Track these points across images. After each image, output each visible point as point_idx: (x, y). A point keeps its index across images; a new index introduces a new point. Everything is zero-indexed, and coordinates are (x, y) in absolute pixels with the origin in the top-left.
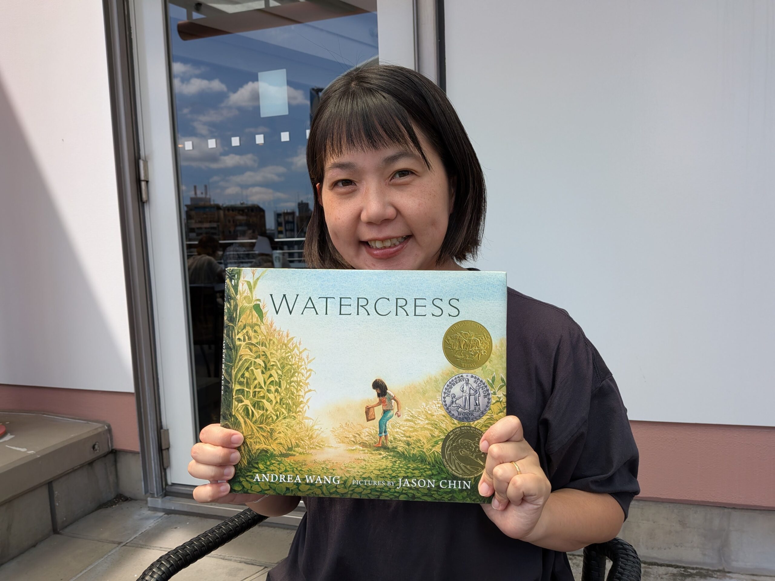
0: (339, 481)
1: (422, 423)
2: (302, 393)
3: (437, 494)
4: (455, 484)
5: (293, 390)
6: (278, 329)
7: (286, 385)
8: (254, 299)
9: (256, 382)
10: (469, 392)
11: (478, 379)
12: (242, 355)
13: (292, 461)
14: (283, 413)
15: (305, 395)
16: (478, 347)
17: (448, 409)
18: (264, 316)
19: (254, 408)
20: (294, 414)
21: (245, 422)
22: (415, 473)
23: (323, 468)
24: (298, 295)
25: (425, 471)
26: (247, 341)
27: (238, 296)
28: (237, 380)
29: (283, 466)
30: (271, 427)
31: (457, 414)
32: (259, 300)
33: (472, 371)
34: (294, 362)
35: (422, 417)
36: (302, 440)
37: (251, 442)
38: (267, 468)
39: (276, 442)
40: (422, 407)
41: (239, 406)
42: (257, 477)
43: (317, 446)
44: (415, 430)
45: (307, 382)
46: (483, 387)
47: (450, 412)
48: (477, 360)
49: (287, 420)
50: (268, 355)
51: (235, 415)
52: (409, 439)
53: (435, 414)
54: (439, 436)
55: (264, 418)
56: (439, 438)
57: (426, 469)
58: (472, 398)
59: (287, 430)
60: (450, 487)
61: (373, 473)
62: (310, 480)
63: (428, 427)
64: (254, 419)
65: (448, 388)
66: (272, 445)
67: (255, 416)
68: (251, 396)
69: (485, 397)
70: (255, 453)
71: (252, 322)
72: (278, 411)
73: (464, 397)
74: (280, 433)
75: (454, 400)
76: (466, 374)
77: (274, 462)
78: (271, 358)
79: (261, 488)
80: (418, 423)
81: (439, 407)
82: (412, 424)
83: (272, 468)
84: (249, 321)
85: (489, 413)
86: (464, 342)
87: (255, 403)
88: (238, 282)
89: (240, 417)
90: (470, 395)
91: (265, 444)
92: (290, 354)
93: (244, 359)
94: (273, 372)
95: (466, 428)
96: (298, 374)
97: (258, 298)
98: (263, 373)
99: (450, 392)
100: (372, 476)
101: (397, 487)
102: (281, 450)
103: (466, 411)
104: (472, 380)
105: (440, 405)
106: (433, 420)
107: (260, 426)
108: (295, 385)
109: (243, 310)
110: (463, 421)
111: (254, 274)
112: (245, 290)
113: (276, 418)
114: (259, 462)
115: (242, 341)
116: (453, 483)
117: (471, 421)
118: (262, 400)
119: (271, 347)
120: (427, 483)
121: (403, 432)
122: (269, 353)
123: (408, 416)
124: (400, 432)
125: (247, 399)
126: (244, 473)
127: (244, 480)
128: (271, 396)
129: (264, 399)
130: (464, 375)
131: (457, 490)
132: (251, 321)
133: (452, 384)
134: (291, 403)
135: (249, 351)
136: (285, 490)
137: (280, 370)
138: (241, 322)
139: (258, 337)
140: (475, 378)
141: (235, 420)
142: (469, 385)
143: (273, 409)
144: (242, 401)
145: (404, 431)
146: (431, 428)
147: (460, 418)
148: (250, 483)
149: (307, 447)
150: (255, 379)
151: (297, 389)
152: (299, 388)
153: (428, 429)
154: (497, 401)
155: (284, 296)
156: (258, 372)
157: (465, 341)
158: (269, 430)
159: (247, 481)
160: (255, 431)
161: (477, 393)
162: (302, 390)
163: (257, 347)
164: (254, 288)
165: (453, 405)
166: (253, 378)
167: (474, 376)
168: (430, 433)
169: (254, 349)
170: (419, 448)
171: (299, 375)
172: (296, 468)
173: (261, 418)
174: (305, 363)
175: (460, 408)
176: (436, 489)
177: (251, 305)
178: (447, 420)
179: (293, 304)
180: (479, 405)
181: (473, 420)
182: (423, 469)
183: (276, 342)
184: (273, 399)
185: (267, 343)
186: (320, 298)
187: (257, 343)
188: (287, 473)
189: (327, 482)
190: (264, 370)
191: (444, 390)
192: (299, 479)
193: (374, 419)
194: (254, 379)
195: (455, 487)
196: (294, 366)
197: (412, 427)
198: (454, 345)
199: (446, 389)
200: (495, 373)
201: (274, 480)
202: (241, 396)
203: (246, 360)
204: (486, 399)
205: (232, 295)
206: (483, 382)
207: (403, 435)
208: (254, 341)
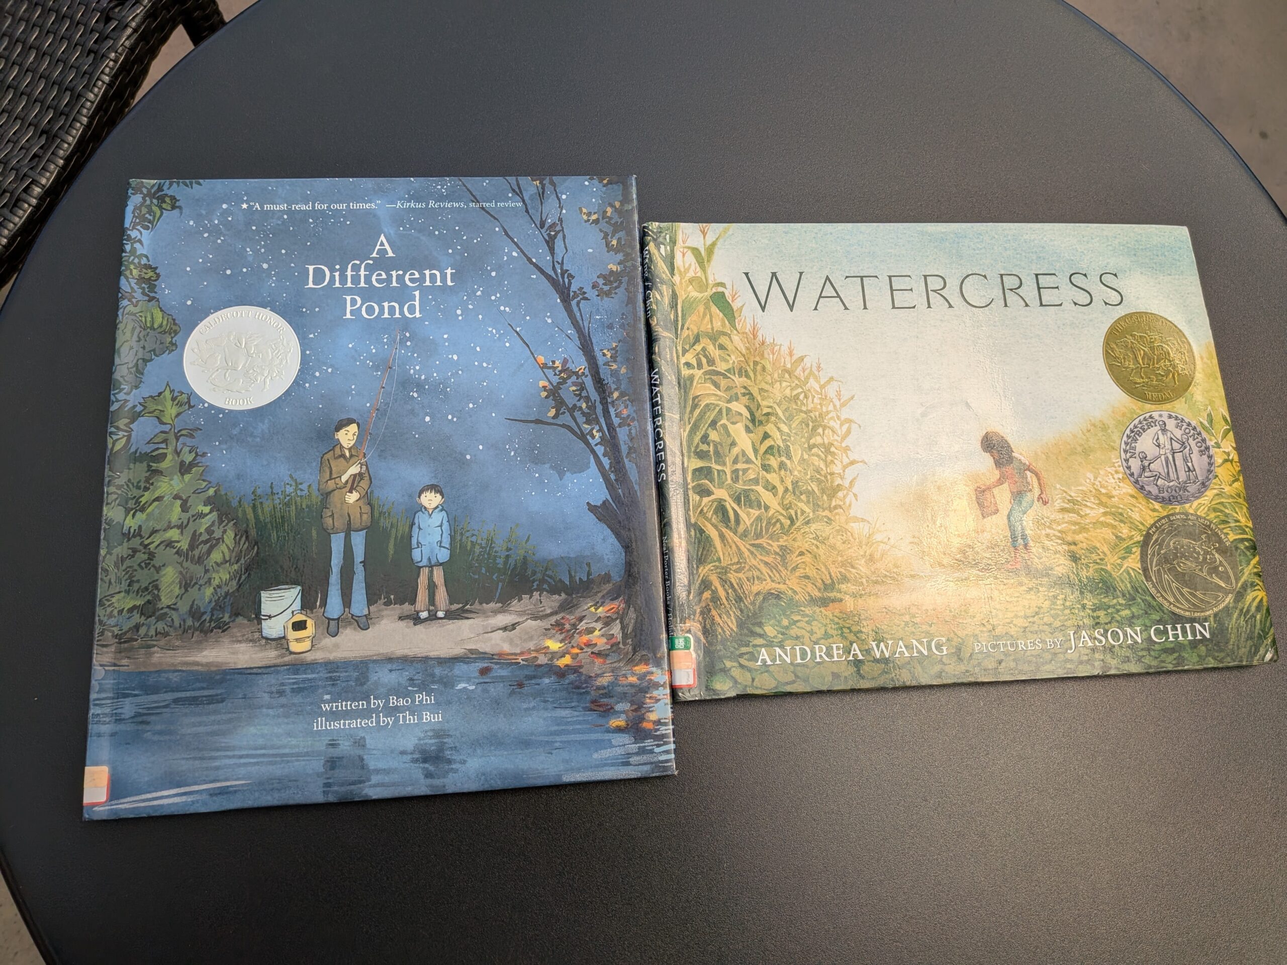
0: (944, 648)
1: (1092, 513)
2: (837, 469)
3: (1150, 655)
4: (1179, 632)
5: (816, 463)
6: (769, 340)
7: (802, 454)
8: (710, 282)
9: (736, 451)
10: (1170, 447)
11: (1182, 420)
12: (697, 397)
13: (837, 612)
14: (803, 512)
15: (844, 471)
16: (1170, 361)
17: (1137, 482)
18: (736, 315)
19: (739, 504)
20: (826, 513)
21: (722, 537)
22: (1098, 617)
23: (907, 624)
24: (801, 273)
25: (1118, 611)
26: (706, 367)
27: (675, 278)
28: (693, 449)
29: (820, 625)
30: (782, 542)
31: (1157, 491)
32: (722, 285)
33: (1168, 406)
34: (811, 406)
35: (1091, 502)
36: (853, 567)
37: (740, 579)
38: (783, 634)
39: (797, 574)
40: (1088, 481)
41: (703, 504)
42: (764, 654)
43: (886, 576)
44: (1083, 529)
45: (844, 445)
46: (1194, 435)
47: (1142, 488)
48: (1173, 384)
49: (814, 526)
50: (755, 391)
51: (696, 523)
52: (1073, 547)
53: (1114, 493)
54: (1131, 538)
55: (764, 525)
56: (1132, 542)
57: (1119, 607)
58: (1178, 456)
59: (817, 547)
60: (1171, 639)
61: (1015, 625)
62: (882, 652)
63: (1107, 521)
64: (741, 529)
65: (1130, 440)
66: (787, 582)
67: (742, 522)
68: (729, 481)
69: (1202, 453)
70: (753, 603)
71: (712, 329)
72: (790, 507)
73: (1163, 457)
74: (801, 554)
75: (1146, 463)
76: (1158, 412)
77: (799, 618)
78: (763, 400)
79: (776, 679)
80: (1086, 515)
81: (1119, 479)
82: (1073, 517)
83: (794, 631)
84: (706, 327)
85: (1216, 484)
86: (1142, 352)
87: (740, 494)
88: (672, 251)
89: (709, 526)
90: (1174, 453)
91: (773, 581)
92: (800, 390)
93: (703, 404)
94: (770, 428)
95: (1178, 517)
96: (824, 431)
97: (718, 281)
98: (748, 430)
99: (1134, 449)
100: (1013, 631)
101: (1067, 650)
102: (809, 590)
103: (1171, 484)
104: (1171, 424)
105: (1120, 476)
106: (1113, 507)
107: (756, 542)
108: (820, 453)
109: (690, 305)
110: (1171, 504)
111: (704, 233)
112: (690, 265)
113: (789, 522)
114: (763, 621)
115: (694, 368)
116: (1177, 630)
117: (1185, 503)
118: (753, 487)
119: (759, 378)
120: (1125, 635)
121: (1059, 535)
122: (756, 389)
123: (1064, 502)
124: (1054, 536)
125: (721, 485)
126: (732, 649)
127: (735, 664)
128: (773, 478)
129: (758, 485)
130: (1155, 415)
131: (1186, 643)
132: (709, 326)
133: (1135, 434)
134: (816, 489)
135: (713, 387)
136: (831, 679)
137: (785, 423)
138: (688, 329)
139: (728, 358)
140: (1176, 419)
141: (698, 535)
142: (1169, 434)
143: (781, 504)
144: (709, 493)
145: (1060, 531)
146: (1112, 522)
147: (1163, 498)
148: (749, 670)
149: (864, 580)
150: (733, 444)
151: (825, 461)
152: (830, 458)
153: (1107, 525)
154: (1226, 461)
155: (774, 274)
156: (738, 431)
157: (1144, 351)
158: (778, 550)
159: (742, 666)
160: (747, 553)
161: (1185, 448)
162: (836, 461)
163: (729, 378)
164: (708, 261)
165: (1146, 474)
166: (729, 442)
167: (1173, 415)
168: (1113, 533)
169: (723, 383)
170: (1097, 563)
171: (826, 432)
172: (849, 628)
173: (757, 525)
174: (835, 406)
175: (1160, 479)
176: (1145, 645)
177: (706, 294)
178: (1140, 503)
179: (794, 292)
180: (1195, 470)
181: (1188, 500)
182: (1114, 606)
183: (769, 367)
184: (777, 483)
185: (749, 370)
186: (847, 277)
187: (728, 371)
188: (830, 640)
189: (919, 652)
190: (751, 425)
191: (1123, 446)
192: (858, 652)
193: (997, 511)
194: (731, 445)
195: (1181, 638)
196: (812, 415)
197: (1075, 524)
198: (1124, 358)
199: (1126, 444)
200: (1209, 408)
201: (802, 659)
202: (707, 482)
203: (707, 405)
204: (1205, 457)
205: (664, 276)
206: (1193, 425)
207: (1060, 542)
208: (721, 367)
